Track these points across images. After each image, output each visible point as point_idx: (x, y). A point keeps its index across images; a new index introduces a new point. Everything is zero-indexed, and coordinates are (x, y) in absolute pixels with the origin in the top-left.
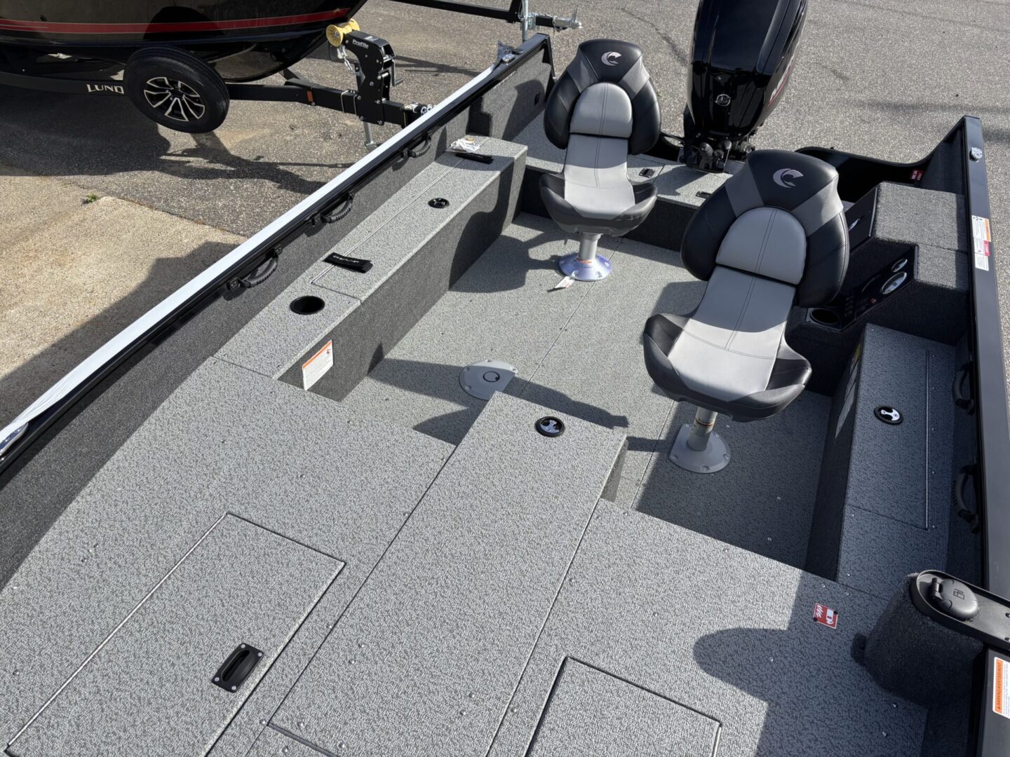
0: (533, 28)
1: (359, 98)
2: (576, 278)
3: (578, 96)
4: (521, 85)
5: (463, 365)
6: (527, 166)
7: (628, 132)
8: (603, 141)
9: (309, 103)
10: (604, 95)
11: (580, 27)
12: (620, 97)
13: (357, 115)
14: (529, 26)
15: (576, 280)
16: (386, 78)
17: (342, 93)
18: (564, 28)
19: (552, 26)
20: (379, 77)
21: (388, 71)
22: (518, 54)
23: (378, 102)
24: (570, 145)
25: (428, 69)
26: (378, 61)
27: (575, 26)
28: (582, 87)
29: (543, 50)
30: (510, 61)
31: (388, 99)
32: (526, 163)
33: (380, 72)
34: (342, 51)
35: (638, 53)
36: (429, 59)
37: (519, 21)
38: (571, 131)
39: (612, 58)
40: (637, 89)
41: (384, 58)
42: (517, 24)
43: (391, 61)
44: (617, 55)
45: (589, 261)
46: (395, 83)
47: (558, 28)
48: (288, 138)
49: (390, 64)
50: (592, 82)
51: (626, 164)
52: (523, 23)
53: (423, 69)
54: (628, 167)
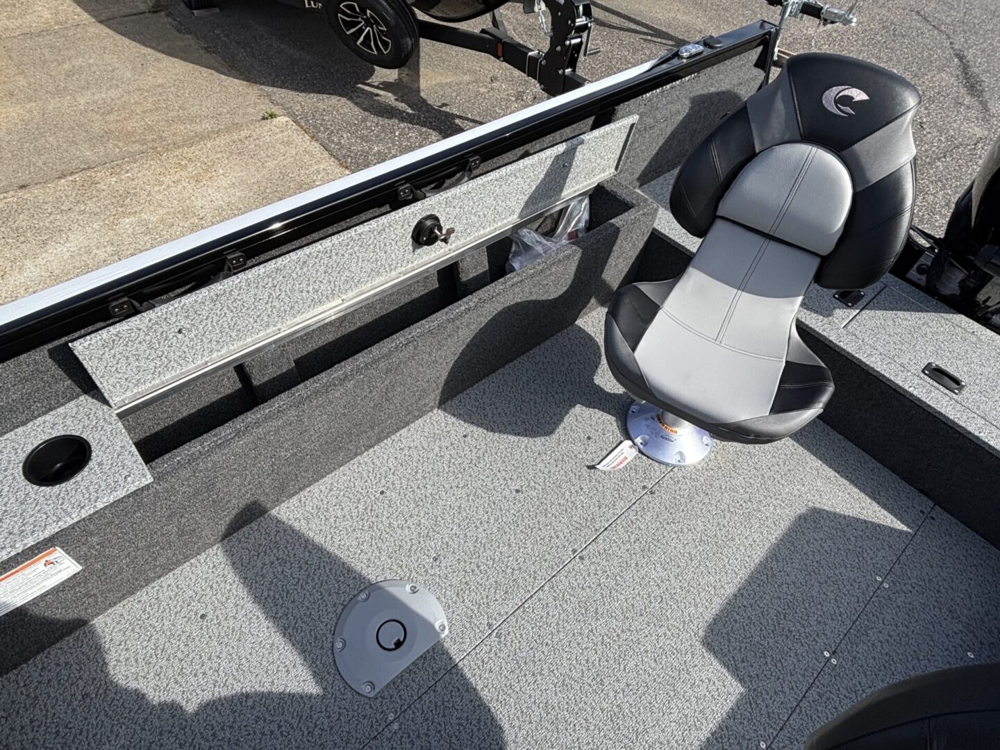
0: (795, 16)
1: (544, 63)
2: (641, 447)
3: (750, 156)
4: (701, 96)
5: (372, 575)
6: (654, 229)
7: (827, 248)
8: (773, 245)
9: (498, 58)
10: (801, 171)
11: (853, 24)
12: (833, 182)
13: (539, 82)
14: (791, 12)
15: (640, 451)
16: (575, 45)
17: (530, 54)
18: (833, 22)
19: (819, 17)
20: (568, 43)
21: (581, 37)
22: (711, 47)
23: (561, 72)
24: (712, 234)
25: (664, 41)
26: (570, 22)
27: (847, 22)
28: (762, 142)
29: (761, 47)
30: (688, 58)
31: (574, 71)
32: (655, 226)
33: (569, 36)
34: (539, 4)
35: (911, 101)
36: (670, 31)
37: (782, 5)
38: (718, 214)
39: (847, 100)
40: (876, 174)
41: (577, 20)
42: (779, 9)
43: (587, 24)
44: (859, 95)
45: (675, 429)
46: (588, 53)
47: (826, 20)
48: (482, 90)
49: (584, 28)
50: (786, 138)
51: (800, 299)
52: (785, 8)
53: (659, 40)
54: (803, 305)
